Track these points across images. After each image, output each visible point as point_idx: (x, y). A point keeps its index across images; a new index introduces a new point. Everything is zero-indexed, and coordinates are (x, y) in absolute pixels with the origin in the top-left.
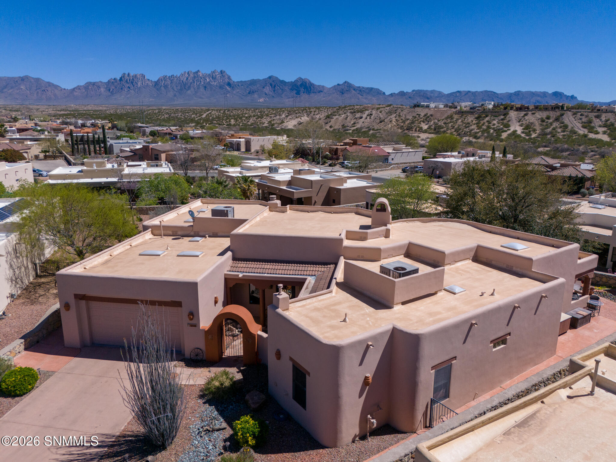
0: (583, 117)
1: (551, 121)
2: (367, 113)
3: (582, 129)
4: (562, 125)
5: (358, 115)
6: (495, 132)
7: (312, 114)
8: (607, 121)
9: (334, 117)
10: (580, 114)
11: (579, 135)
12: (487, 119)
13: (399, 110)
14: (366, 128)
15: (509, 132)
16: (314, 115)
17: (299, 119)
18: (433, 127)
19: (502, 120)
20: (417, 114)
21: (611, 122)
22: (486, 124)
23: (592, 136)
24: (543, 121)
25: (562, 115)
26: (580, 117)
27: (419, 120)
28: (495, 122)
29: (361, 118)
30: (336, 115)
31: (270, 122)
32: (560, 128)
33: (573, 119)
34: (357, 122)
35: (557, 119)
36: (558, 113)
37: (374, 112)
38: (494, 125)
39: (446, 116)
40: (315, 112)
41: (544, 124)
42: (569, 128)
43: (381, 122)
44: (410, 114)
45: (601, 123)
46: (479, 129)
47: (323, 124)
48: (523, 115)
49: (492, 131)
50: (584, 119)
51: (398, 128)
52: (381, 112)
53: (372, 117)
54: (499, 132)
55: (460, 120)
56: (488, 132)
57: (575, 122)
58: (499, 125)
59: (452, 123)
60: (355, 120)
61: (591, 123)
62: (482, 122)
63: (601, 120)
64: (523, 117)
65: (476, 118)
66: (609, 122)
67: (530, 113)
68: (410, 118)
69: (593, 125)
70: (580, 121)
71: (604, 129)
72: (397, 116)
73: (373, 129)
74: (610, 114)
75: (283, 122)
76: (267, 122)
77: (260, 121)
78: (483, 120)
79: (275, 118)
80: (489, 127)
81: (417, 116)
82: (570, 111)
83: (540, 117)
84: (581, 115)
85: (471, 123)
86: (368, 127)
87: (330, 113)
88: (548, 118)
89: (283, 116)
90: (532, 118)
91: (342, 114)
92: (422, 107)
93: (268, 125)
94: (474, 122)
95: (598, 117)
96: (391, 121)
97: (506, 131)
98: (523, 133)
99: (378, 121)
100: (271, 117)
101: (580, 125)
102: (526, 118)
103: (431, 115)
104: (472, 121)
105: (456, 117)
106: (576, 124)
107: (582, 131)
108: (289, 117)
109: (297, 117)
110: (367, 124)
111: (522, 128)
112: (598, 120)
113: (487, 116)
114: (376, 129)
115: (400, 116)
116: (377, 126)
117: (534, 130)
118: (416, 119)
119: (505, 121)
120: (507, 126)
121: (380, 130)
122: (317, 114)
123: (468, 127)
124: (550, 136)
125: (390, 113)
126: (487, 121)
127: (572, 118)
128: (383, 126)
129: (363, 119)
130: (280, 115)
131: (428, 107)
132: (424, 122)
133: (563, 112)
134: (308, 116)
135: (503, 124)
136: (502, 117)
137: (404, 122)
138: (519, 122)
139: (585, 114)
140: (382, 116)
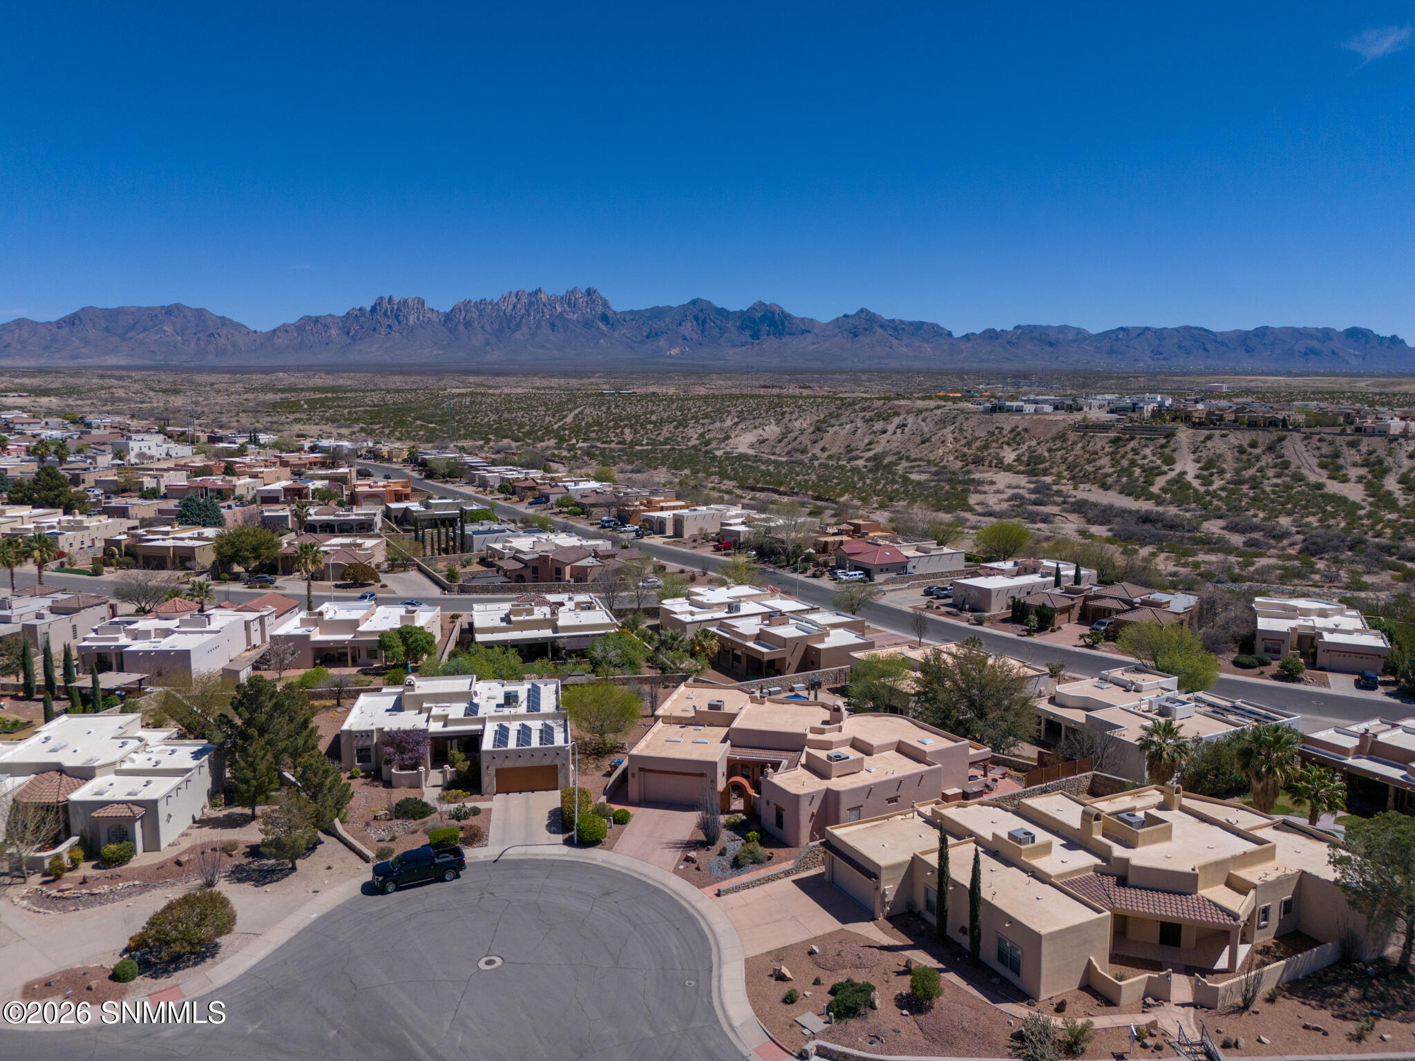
0: (1324, 445)
1: (1258, 451)
2: (896, 421)
3: (1317, 470)
4: (1279, 460)
5: (878, 426)
6: (1144, 474)
7: (787, 416)
8: (1370, 453)
9: (829, 429)
10: (1318, 437)
11: (1307, 485)
12: (1132, 444)
13: (961, 418)
14: (894, 454)
15: (1172, 475)
16: (790, 420)
17: (761, 431)
18: (1025, 458)
19: (1162, 447)
20: (997, 428)
21: (1378, 457)
22: (1130, 455)
23: (1333, 487)
24: (1242, 451)
25: (1282, 439)
26: (1319, 444)
27: (1001, 441)
28: (1148, 451)
29: (885, 432)
30: (833, 426)
31: (702, 435)
32: (1275, 467)
33: (1304, 449)
34: (876, 439)
35: (1270, 449)
36: (1274, 435)
37: (910, 420)
38: (1145, 457)
39: (1054, 431)
40: (791, 413)
41: (1245, 457)
42: (1293, 467)
43: (923, 442)
44: (983, 426)
45: (1358, 457)
46: (1113, 467)
47: (809, 443)
48: (1202, 438)
49: (1137, 471)
50: (1326, 449)
51: (956, 458)
52: (923, 420)
53: (907, 429)
54: (1151, 473)
55: (1080, 445)
56: (1130, 475)
57: (1306, 454)
58: (1155, 458)
59: (1064, 451)
60: (872, 436)
61: (1337, 456)
62: (1122, 450)
63: (1359, 451)
64: (1203, 442)
65: (1111, 442)
66: (1375, 455)
67: (1217, 433)
68: (983, 434)
69: (1341, 461)
70: (1317, 453)
71: (1362, 471)
72: (957, 430)
73: (908, 459)
74: (1378, 439)
75: (728, 437)
76: (696, 436)
77: (683, 432)
78: (1125, 446)
79: (711, 427)
80: (1133, 463)
81: (997, 431)
82: (1298, 432)
83: (1236, 443)
84: (1320, 440)
85: (1100, 453)
86: (898, 453)
87: (822, 416)
88: (1253, 445)
89: (729, 423)
90: (1223, 445)
91: (847, 423)
92: (1008, 411)
93: (698, 442)
94: (1107, 449)
95: (1352, 445)
96: (943, 442)
97: (1165, 473)
98: (1197, 477)
99: (918, 440)
100: (703, 424)
101: (1314, 462)
102: (1209, 444)
103: (1026, 430)
104: (1103, 448)
105: (1072, 436)
106: (1308, 458)
107: (1315, 475)
108: (740, 426)
109: (755, 427)
110: (896, 445)
111: (1199, 465)
112: (1353, 451)
113: (1132, 439)
114: (913, 457)
115: (961, 430)
116: (916, 450)
117: (1222, 472)
118: (994, 438)
119: (1167, 451)
120: (1170, 461)
121: (921, 460)
122: (796, 420)
123: (1094, 460)
124: (1247, 486)
125: (942, 422)
126: (1133, 450)
127: (1300, 446)
128: (926, 452)
129: (888, 433)
130: (722, 421)
131: (1019, 410)
132: (1009, 444)
133: (1284, 433)
134: (777, 424)
135: (1162, 455)
136: (1163, 441)
137: (969, 445)
138: (1194, 452)
139: (1329, 438)
140: (926, 429)
